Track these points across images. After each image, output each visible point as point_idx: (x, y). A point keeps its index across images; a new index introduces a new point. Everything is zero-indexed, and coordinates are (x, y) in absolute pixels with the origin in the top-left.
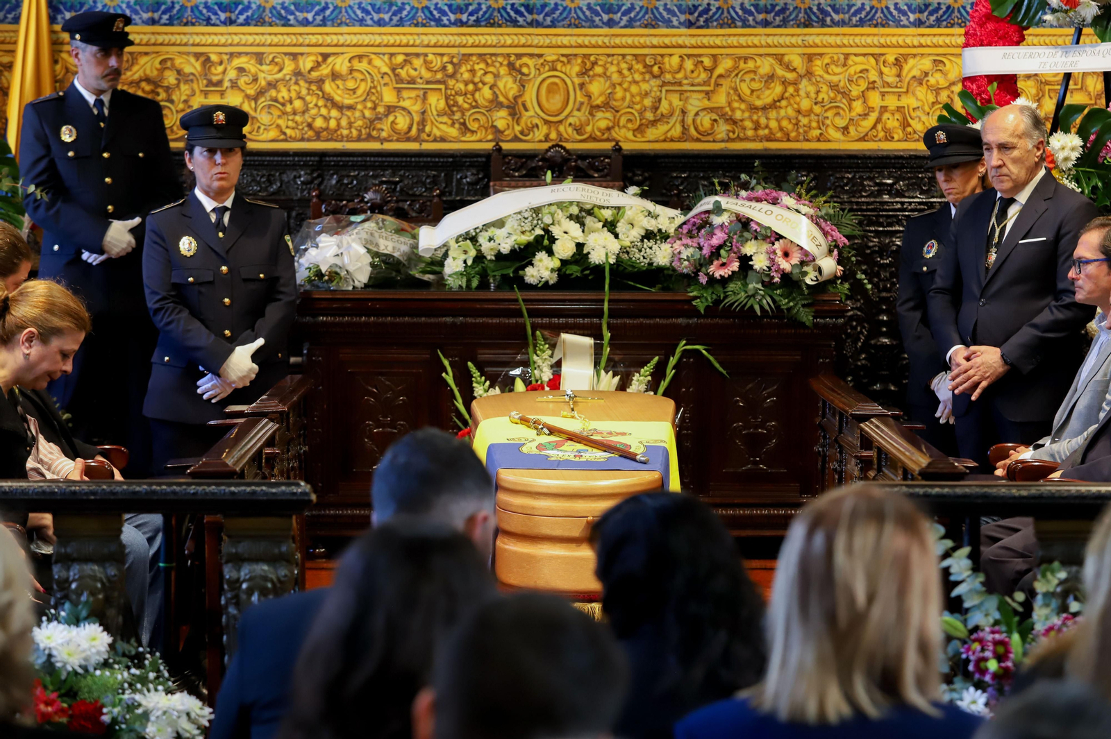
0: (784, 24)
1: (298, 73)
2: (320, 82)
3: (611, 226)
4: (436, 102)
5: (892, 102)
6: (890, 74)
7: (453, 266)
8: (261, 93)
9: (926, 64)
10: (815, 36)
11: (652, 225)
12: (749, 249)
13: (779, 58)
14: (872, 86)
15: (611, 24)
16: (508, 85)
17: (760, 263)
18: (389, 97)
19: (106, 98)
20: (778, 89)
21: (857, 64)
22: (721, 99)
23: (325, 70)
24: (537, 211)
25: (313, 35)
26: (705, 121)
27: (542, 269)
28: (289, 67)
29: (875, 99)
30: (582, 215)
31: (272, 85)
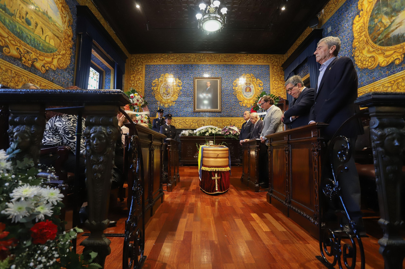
0: (229, 117)
1: (183, 121)
2: (185, 122)
3: (215, 130)
4: (196, 124)
5: (239, 124)
6: (239, 122)
7: (198, 134)
8: (180, 123)
9: (243, 121)
10: (232, 118)
11: (219, 130)
12: (230, 131)
13: (229, 120)
14: (238, 123)
15: (213, 117)
16: (203, 123)
17: (232, 133)
18: (192, 124)
19: (161, 119)
20: (229, 123)
21: (236, 121)
22: (223, 124)
23: (186, 121)
24: (207, 128)
25: (185, 118)
26: (222, 126)
27: (207, 134)
28: (182, 121)
29: (238, 124)
30: (212, 129)
31: (181, 123)
